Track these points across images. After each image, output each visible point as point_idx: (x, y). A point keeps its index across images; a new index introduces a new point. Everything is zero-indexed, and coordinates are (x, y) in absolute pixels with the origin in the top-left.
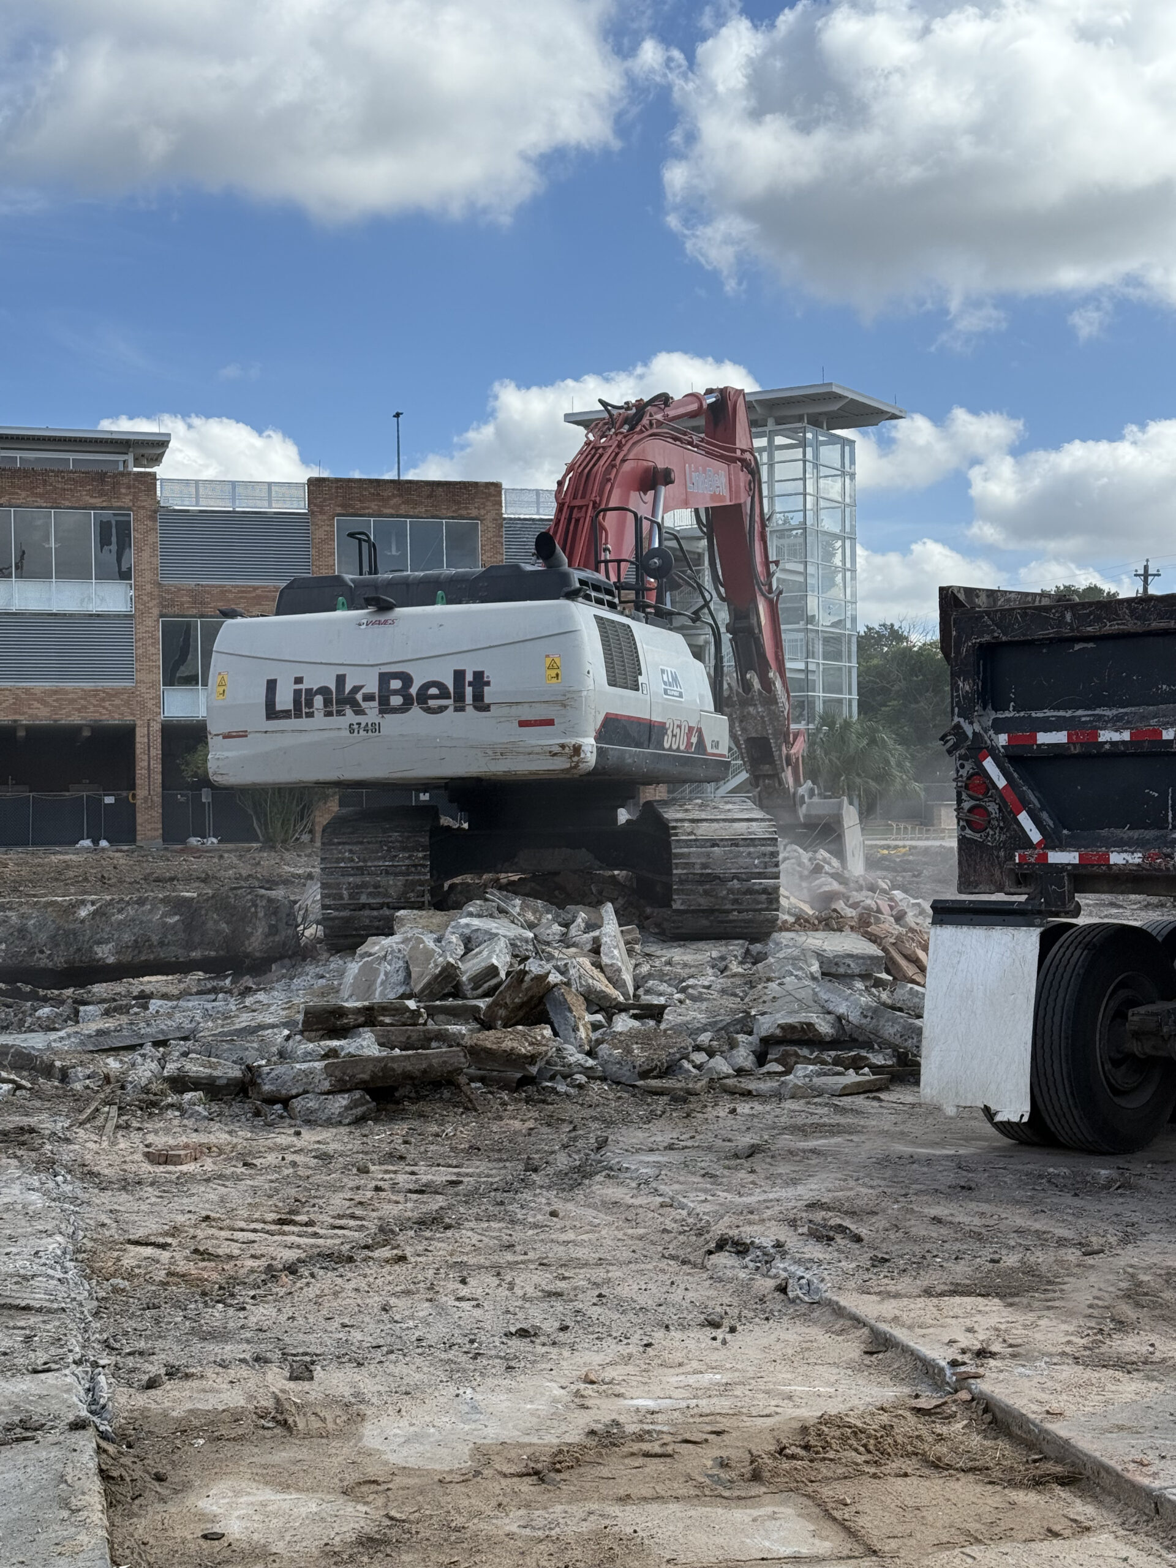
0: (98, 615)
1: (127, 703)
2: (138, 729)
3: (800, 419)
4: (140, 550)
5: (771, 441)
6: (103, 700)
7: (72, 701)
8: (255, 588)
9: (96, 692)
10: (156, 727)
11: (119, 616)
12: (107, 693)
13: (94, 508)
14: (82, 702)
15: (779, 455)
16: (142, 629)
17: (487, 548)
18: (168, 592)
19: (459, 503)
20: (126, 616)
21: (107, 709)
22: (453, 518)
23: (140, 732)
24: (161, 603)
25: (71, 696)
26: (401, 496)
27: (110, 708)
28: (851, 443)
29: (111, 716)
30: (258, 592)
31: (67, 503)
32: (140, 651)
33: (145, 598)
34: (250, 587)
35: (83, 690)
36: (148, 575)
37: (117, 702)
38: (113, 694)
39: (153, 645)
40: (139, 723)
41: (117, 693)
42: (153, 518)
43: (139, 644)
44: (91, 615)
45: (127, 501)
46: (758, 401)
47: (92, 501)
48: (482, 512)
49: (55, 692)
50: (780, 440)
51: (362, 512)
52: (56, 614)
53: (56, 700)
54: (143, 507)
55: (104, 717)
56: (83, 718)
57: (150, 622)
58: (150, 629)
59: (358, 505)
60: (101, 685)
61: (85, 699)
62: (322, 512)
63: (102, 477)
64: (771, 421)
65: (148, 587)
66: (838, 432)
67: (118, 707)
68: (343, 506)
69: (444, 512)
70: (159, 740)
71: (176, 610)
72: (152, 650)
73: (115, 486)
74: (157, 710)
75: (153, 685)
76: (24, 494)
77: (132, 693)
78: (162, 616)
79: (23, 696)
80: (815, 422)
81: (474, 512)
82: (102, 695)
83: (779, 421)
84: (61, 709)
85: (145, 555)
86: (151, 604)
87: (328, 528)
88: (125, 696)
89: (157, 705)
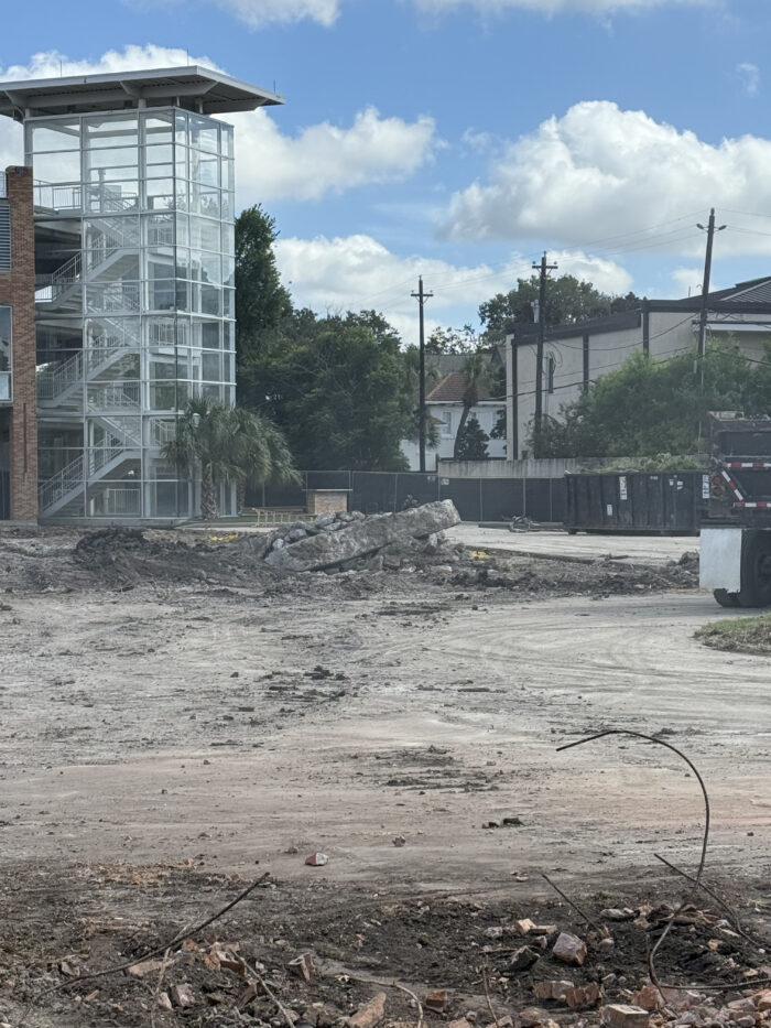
3: (172, 101)
5: (141, 125)
15: (150, 139)
28: (229, 128)
46: (128, 83)
50: (152, 123)
64: (141, 103)
66: (214, 116)
80: (190, 105)
83: (151, 103)
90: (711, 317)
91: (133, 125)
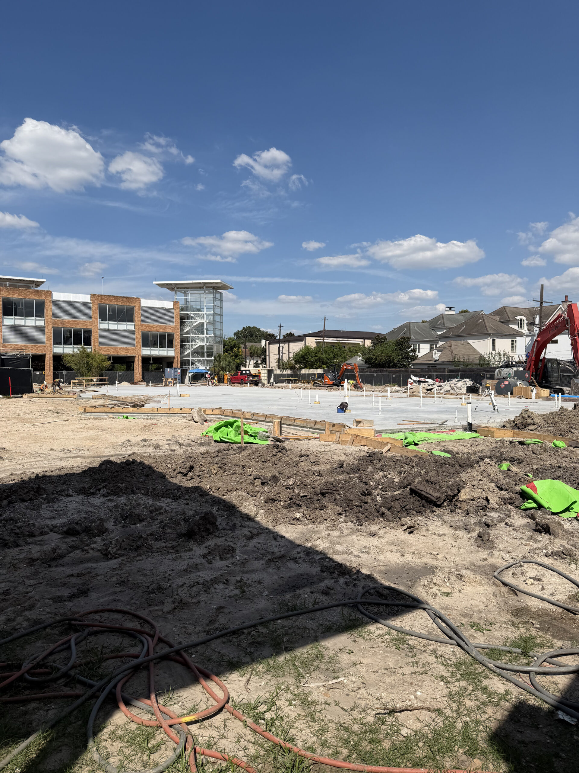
0: (35, 326)
1: (44, 349)
6: (36, 348)
10: (51, 355)
11: (41, 327)
16: (47, 330)
17: (137, 313)
18: (54, 321)
19: (129, 302)
21: (38, 350)
22: (128, 306)
23: (47, 356)
24: (53, 324)
26: (115, 299)
28: (222, 293)
30: (78, 322)
31: (28, 298)
33: (48, 322)
34: (76, 320)
35: (32, 345)
36: (49, 317)
38: (40, 347)
39: (50, 334)
42: (50, 302)
43: (47, 334)
45: (44, 298)
47: (35, 297)
48: (136, 305)
49: (25, 346)
51: (105, 303)
52: (26, 326)
54: (48, 300)
55: (37, 353)
58: (50, 330)
60: (36, 344)
61: (32, 348)
62: (94, 302)
63: (37, 292)
66: (220, 291)
67: (41, 350)
68: (100, 301)
69: (126, 304)
70: (52, 358)
71: (57, 326)
73: (41, 293)
74: (51, 351)
75: (51, 344)
76: (16, 295)
77: (45, 346)
78: (53, 327)
79: (16, 346)
84: (26, 350)
85: (49, 311)
86: (50, 324)
87: (95, 306)
90: (325, 339)
91: (203, 292)
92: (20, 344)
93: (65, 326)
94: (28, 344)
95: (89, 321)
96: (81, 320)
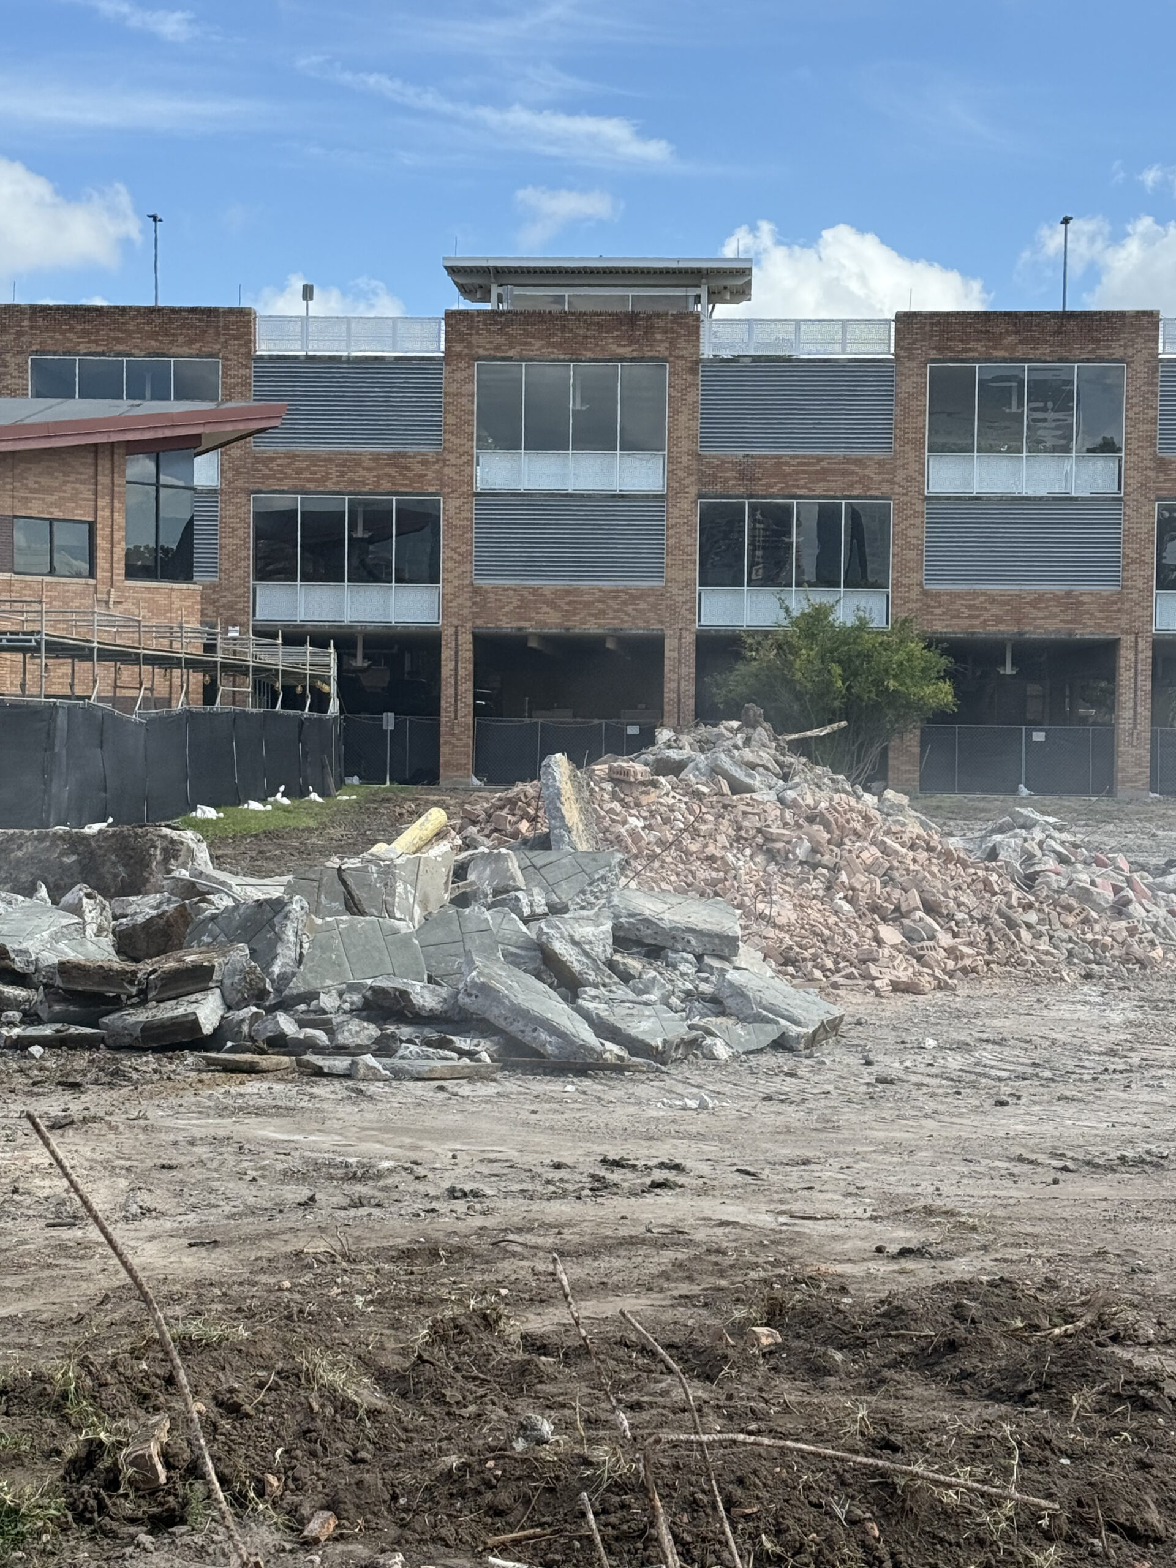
0: (623, 496)
1: (654, 607)
2: (667, 641)
4: (675, 412)
6: (625, 603)
7: (588, 605)
8: (820, 459)
9: (615, 594)
10: (689, 638)
11: (647, 496)
12: (631, 595)
13: (622, 360)
14: (601, 606)
16: (676, 512)
17: (1134, 400)
18: (709, 465)
19: (1097, 341)
20: (656, 496)
21: (628, 615)
22: (1088, 360)
23: (670, 644)
24: (699, 480)
25: (586, 598)
26: (1017, 333)
27: (634, 613)
29: (634, 624)
30: (824, 464)
31: (589, 355)
32: (672, 541)
33: (681, 474)
34: (813, 457)
35: (600, 590)
36: (685, 445)
37: (642, 606)
38: (635, 597)
39: (689, 533)
40: (668, 632)
41: (642, 595)
42: (693, 371)
43: (671, 532)
44: (614, 496)
45: (662, 349)
47: (621, 351)
48: (1130, 351)
49: (568, 592)
51: (964, 356)
52: (571, 495)
53: (568, 604)
54: (682, 357)
55: (626, 625)
56: (600, 626)
57: (685, 505)
58: (685, 513)
59: (960, 347)
60: (621, 584)
61: (603, 602)
62: (910, 358)
63: (632, 318)
65: (685, 460)
67: (642, 612)
68: (939, 349)
69: (1077, 352)
70: (693, 655)
71: (719, 488)
72: (687, 540)
73: (649, 330)
74: (690, 616)
75: (687, 585)
76: (538, 344)
77: (661, 595)
78: (700, 496)
79: (531, 598)
81: (1118, 353)
82: (625, 597)
84: (575, 614)
85: (683, 418)
86: (687, 482)
87: (919, 379)
88: (651, 599)
89: (691, 611)
92: (549, 585)
93: (759, 489)
94: (584, 584)
95: (878, 454)
96: (840, 453)
